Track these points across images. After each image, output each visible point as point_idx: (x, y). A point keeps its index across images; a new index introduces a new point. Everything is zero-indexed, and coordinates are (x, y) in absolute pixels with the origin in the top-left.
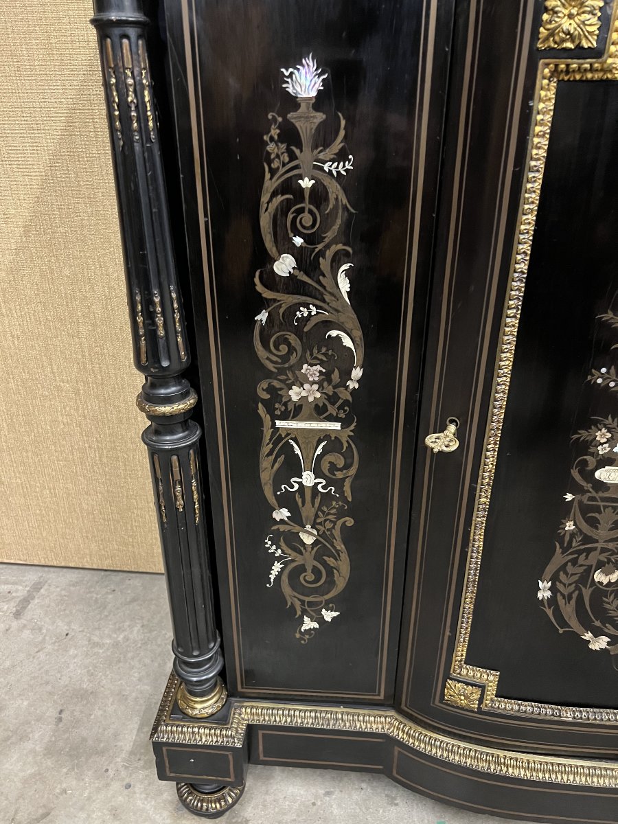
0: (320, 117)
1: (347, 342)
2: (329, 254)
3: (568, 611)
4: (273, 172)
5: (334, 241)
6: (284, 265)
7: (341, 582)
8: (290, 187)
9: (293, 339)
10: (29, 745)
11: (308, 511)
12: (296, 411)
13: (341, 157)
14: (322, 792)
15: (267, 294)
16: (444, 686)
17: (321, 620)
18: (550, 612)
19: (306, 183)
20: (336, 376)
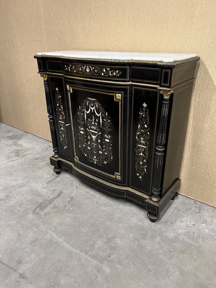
0: (58, 92)
1: (63, 113)
2: (61, 104)
4: (56, 96)
7: (67, 143)
9: (59, 112)
11: (63, 132)
12: (60, 120)
13: (60, 96)
15: (57, 107)
16: (74, 158)
17: (66, 147)
18: (81, 150)
19: (58, 98)
20: (63, 117)
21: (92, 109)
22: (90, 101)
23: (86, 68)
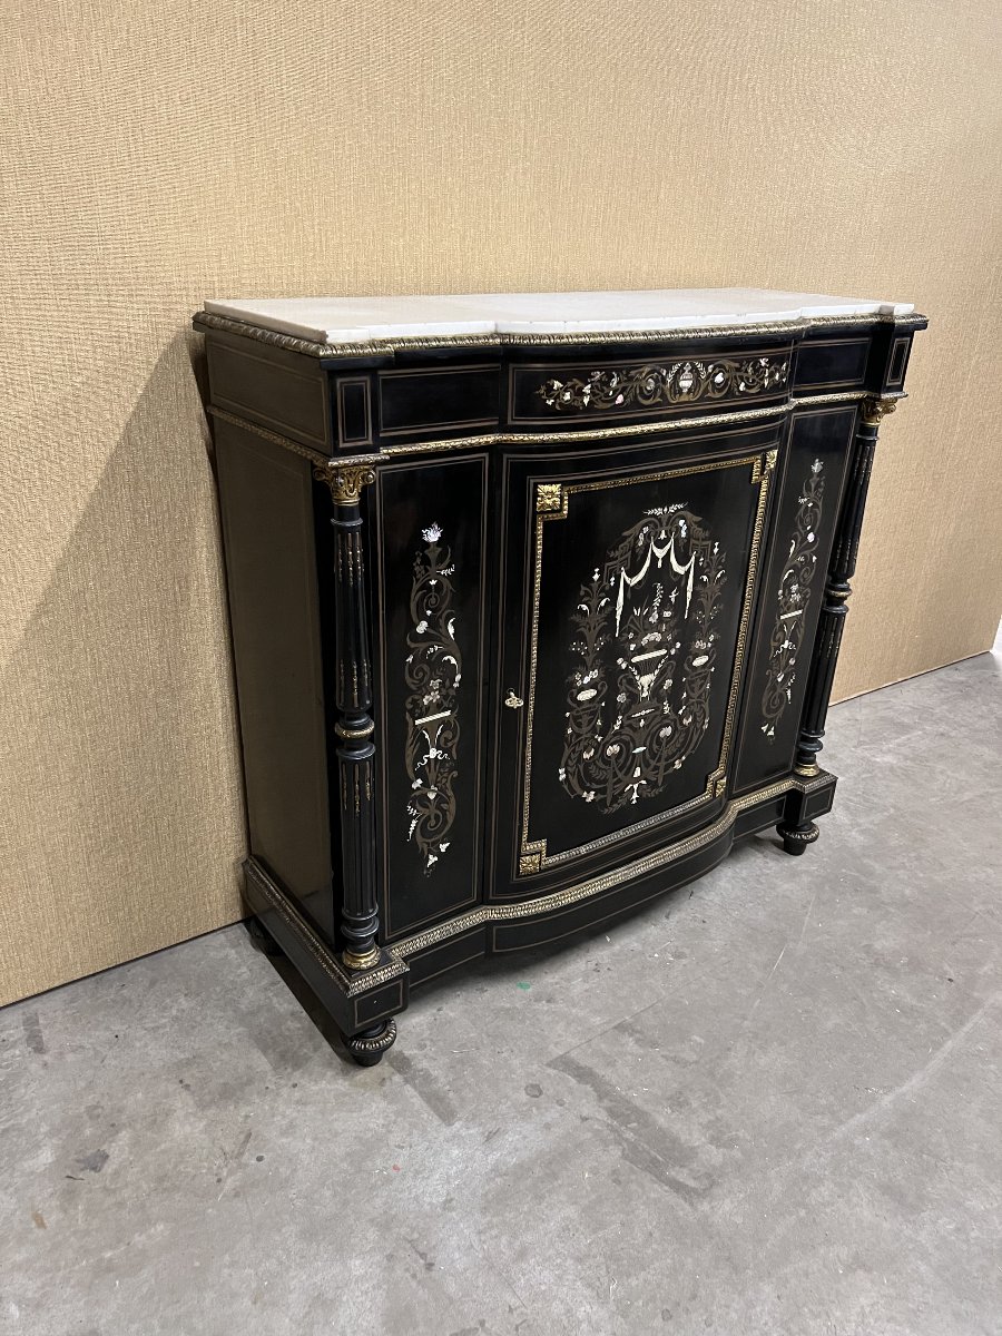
0: (440, 549)
1: (453, 661)
2: (444, 615)
3: (574, 782)
4: (417, 580)
5: (446, 609)
6: (422, 627)
7: (450, 820)
8: (426, 586)
9: (426, 667)
10: (180, 1113)
11: (432, 776)
12: (427, 712)
13: (449, 567)
14: (435, 1011)
15: (413, 645)
16: (519, 863)
17: (439, 854)
18: (566, 787)
19: (433, 582)
20: (447, 683)
21: (660, 553)
22: (657, 523)
23: (681, 371)
